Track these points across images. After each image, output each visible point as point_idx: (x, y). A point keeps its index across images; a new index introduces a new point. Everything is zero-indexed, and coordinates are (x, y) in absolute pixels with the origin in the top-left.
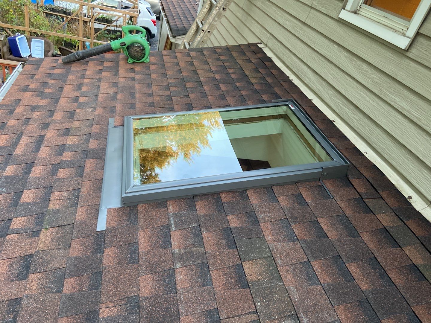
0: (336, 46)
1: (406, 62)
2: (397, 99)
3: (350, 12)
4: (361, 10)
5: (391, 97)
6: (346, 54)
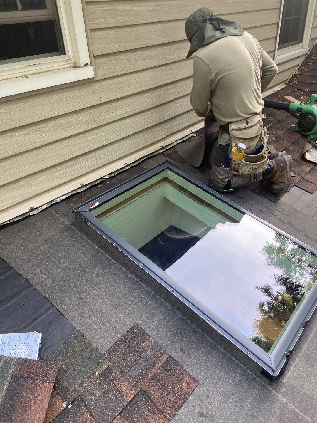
1: (97, 85)
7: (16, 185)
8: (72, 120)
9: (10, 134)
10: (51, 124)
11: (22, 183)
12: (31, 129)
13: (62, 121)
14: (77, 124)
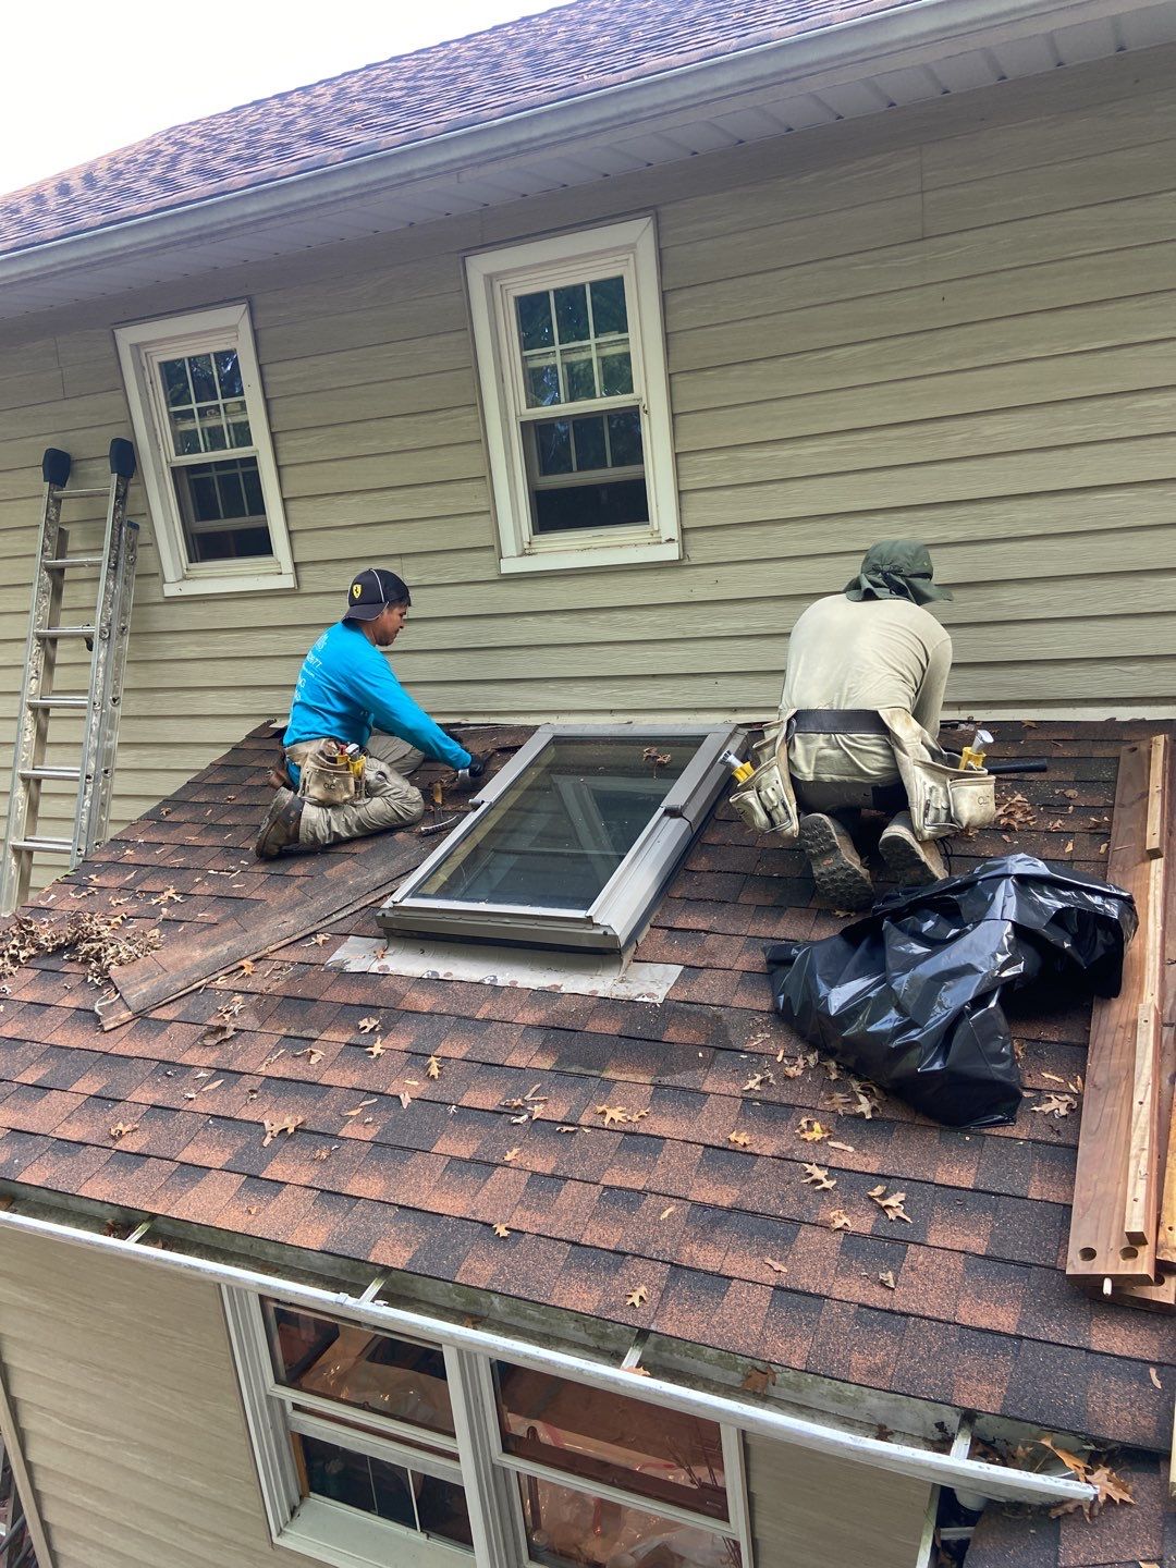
0: (530, 619)
1: (690, 573)
2: (719, 625)
3: (520, 556)
4: (533, 546)
5: (705, 629)
6: (565, 618)
7: (544, 685)
8: (637, 617)
9: (548, 617)
10: (603, 617)
11: (551, 686)
12: (575, 617)
13: (620, 616)
14: (643, 626)
